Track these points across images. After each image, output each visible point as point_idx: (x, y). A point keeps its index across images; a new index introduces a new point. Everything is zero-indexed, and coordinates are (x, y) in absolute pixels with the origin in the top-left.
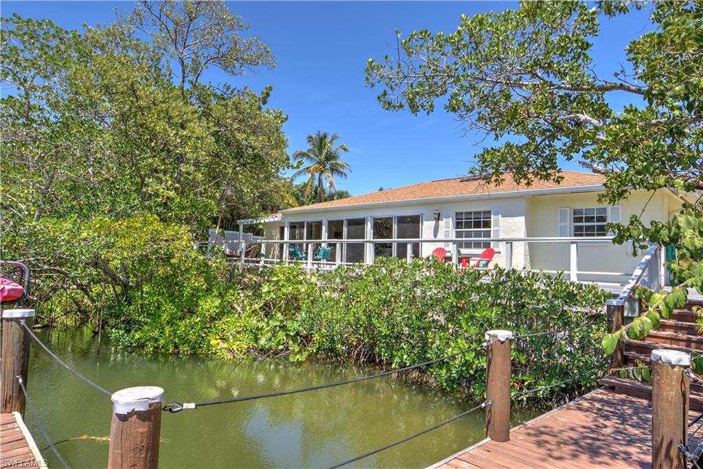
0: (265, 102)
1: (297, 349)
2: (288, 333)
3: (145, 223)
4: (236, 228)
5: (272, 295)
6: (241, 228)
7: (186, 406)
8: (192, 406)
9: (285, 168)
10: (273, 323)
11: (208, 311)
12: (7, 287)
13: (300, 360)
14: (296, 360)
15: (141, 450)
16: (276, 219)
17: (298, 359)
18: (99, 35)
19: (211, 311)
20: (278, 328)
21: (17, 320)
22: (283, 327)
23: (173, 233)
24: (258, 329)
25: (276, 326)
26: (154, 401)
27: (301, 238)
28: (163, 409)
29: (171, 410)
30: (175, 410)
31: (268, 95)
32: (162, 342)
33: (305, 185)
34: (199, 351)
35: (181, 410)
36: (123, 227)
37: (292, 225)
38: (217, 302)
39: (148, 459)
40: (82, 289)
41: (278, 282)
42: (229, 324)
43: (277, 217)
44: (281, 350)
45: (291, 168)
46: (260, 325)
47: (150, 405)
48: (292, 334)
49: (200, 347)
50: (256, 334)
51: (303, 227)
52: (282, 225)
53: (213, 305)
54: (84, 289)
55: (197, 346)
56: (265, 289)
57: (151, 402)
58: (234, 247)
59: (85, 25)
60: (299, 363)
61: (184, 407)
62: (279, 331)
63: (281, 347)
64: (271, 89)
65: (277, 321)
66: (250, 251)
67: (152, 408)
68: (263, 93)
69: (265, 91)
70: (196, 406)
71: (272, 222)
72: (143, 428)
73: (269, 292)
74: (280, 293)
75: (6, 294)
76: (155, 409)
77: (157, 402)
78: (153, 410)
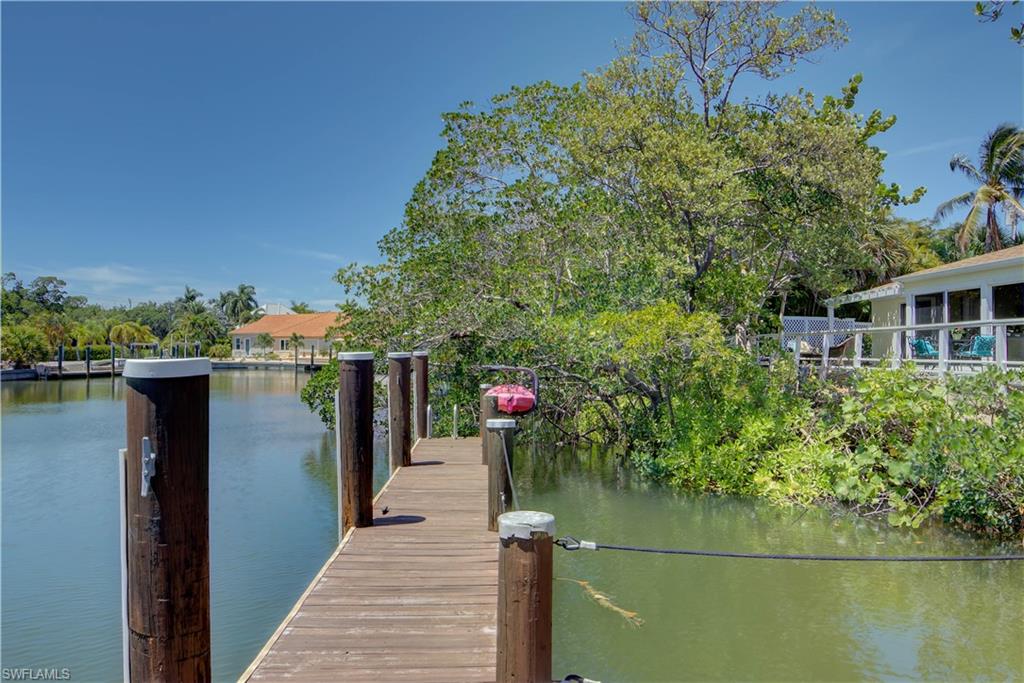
0: (849, 104)
1: (903, 507)
2: (890, 479)
3: (659, 315)
4: (823, 312)
5: (861, 417)
6: (831, 313)
7: (583, 543)
8: (592, 545)
9: (891, 205)
10: (863, 460)
11: (756, 435)
12: (516, 396)
13: (908, 524)
14: (900, 524)
15: (524, 585)
16: (890, 293)
17: (905, 523)
18: (601, 81)
19: (760, 436)
20: (871, 470)
21: (497, 430)
22: (881, 471)
23: (696, 326)
24: (837, 468)
25: (869, 466)
26: (537, 530)
27: (939, 319)
28: (556, 543)
29: (564, 546)
30: (569, 547)
31: (854, 91)
32: (693, 473)
33: (958, 228)
34: (743, 491)
35: (578, 548)
36: (633, 321)
37: (919, 299)
38: (770, 424)
39: (534, 597)
40: (607, 401)
41: (868, 395)
42: (791, 458)
43: (892, 289)
44: (876, 505)
45: (901, 204)
46: (840, 462)
47: (532, 533)
48: (897, 483)
49: (745, 486)
50: (833, 474)
51: (942, 302)
52: (903, 302)
53: (763, 427)
54: (607, 399)
55: (741, 485)
56: (848, 406)
57: (533, 530)
58: (816, 341)
59: (584, 74)
60: (905, 529)
61: (581, 546)
62: (872, 475)
63: (876, 501)
64: (859, 79)
65: (870, 457)
66: (843, 346)
67: (536, 537)
68: (844, 90)
69: (849, 86)
70: (598, 548)
71: (881, 298)
72: (525, 559)
73: (855, 412)
74: (873, 415)
75: (515, 403)
76: (539, 539)
77: (542, 532)
78: (537, 540)
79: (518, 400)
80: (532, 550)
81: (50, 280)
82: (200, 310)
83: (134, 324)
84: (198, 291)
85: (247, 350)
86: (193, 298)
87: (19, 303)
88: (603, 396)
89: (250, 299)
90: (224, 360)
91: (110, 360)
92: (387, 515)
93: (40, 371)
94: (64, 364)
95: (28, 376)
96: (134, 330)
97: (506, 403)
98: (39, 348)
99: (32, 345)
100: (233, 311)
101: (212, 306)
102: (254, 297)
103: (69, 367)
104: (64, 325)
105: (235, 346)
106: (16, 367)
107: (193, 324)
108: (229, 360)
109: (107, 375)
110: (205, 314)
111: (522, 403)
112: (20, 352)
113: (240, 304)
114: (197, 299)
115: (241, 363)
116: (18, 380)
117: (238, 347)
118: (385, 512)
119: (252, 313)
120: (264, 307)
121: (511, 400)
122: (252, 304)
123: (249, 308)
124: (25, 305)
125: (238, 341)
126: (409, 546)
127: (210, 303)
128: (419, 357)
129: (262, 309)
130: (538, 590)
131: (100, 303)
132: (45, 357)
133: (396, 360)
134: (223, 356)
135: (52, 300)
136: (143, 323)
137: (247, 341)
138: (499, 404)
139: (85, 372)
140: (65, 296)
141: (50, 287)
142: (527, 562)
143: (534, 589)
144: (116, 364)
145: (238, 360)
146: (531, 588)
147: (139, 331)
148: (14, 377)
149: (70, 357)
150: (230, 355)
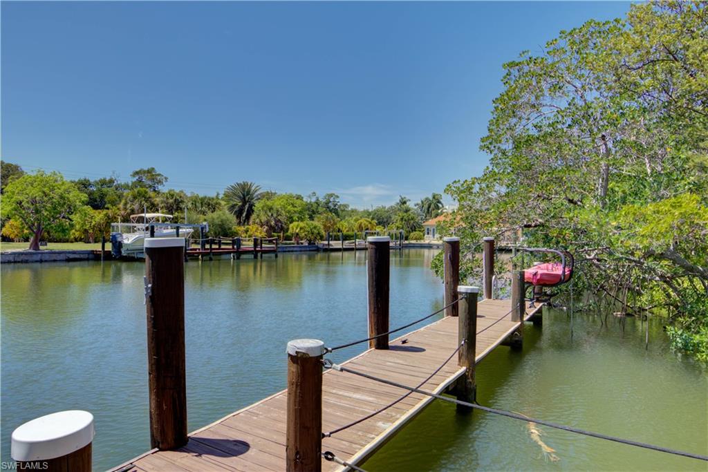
72: (293, 368)
75: (538, 277)
76: (302, 356)
77: (304, 353)
78: (300, 357)
79: (542, 275)
80: (297, 363)
81: (331, 195)
82: (407, 211)
83: (367, 219)
84: (408, 197)
85: (434, 235)
86: (405, 203)
87: (317, 208)
88: (662, 277)
89: (439, 202)
90: (419, 242)
91: (354, 241)
92: (405, 345)
93: (320, 246)
94: (331, 242)
95: (314, 249)
96: (367, 223)
97: (531, 276)
98: (319, 233)
99: (316, 231)
100: (428, 210)
101: (416, 208)
102: (441, 200)
103: (336, 244)
104: (334, 221)
105: (426, 233)
106: (309, 244)
107: (402, 219)
108: (422, 242)
109: (352, 249)
110: (410, 212)
111: (544, 277)
112: (310, 235)
113: (432, 206)
114: (408, 203)
115: (429, 244)
116: (310, 251)
117: (428, 233)
118: (404, 342)
119: (439, 211)
120: (447, 207)
121: (535, 274)
122: (440, 206)
123: (438, 208)
124: (320, 209)
125: (428, 229)
126: (396, 365)
127: (415, 205)
128: (487, 241)
129: (446, 209)
130: (300, 389)
131: (357, 208)
132: (322, 238)
133: (448, 242)
134: (418, 239)
135: (332, 207)
136: (373, 219)
137: (434, 230)
138: (526, 277)
139: (341, 247)
140: (339, 204)
141: (332, 200)
142: (294, 370)
143: (299, 388)
144: (357, 243)
145: (427, 242)
146: (296, 387)
147: (370, 223)
148: (308, 249)
149: (337, 239)
150: (423, 239)
